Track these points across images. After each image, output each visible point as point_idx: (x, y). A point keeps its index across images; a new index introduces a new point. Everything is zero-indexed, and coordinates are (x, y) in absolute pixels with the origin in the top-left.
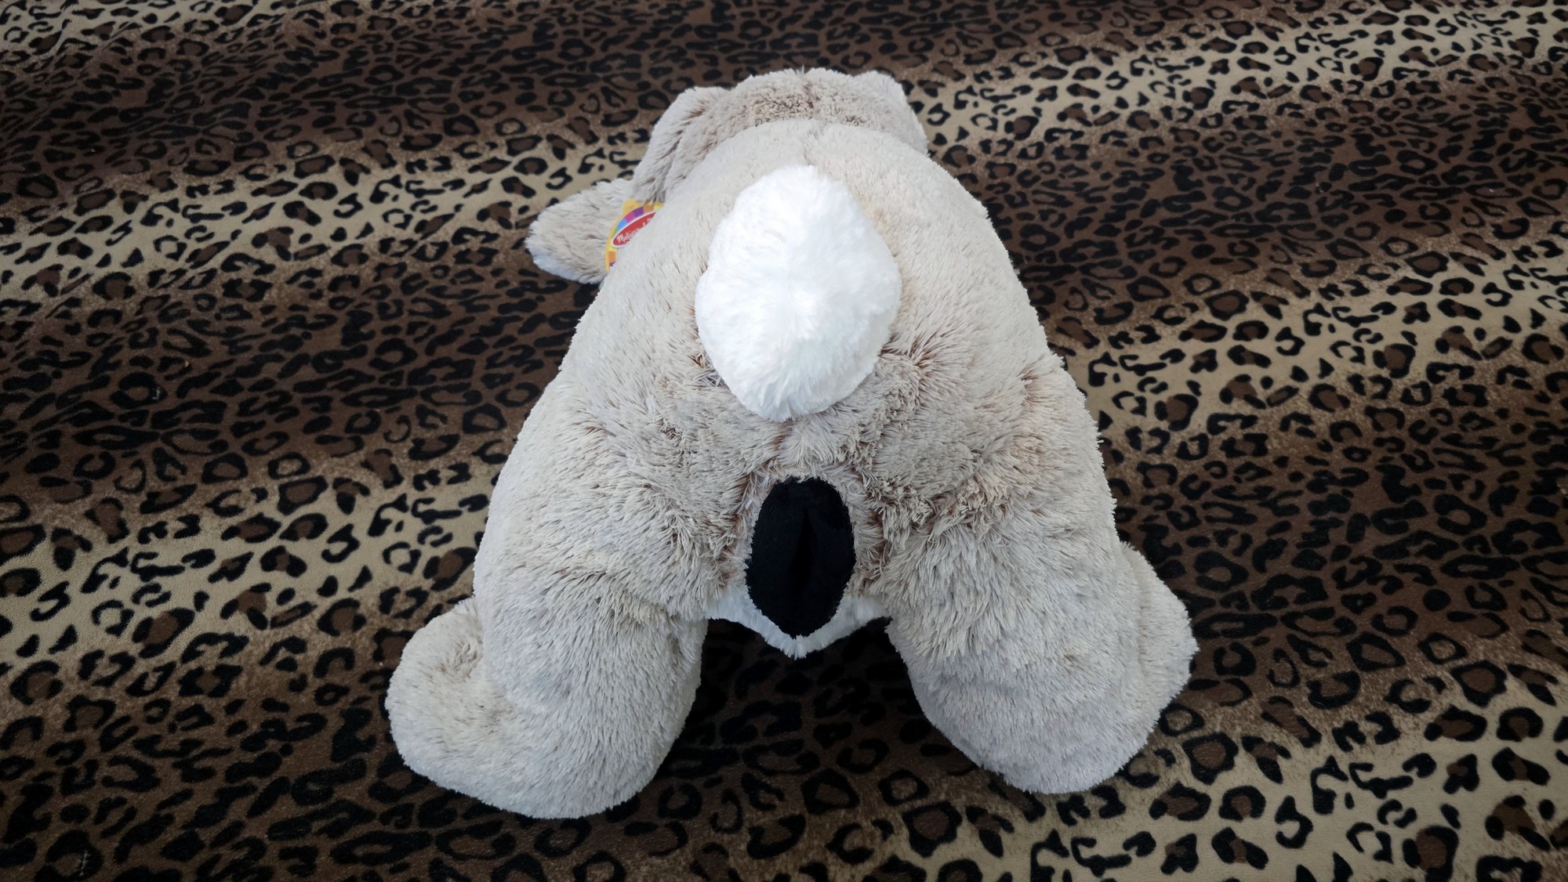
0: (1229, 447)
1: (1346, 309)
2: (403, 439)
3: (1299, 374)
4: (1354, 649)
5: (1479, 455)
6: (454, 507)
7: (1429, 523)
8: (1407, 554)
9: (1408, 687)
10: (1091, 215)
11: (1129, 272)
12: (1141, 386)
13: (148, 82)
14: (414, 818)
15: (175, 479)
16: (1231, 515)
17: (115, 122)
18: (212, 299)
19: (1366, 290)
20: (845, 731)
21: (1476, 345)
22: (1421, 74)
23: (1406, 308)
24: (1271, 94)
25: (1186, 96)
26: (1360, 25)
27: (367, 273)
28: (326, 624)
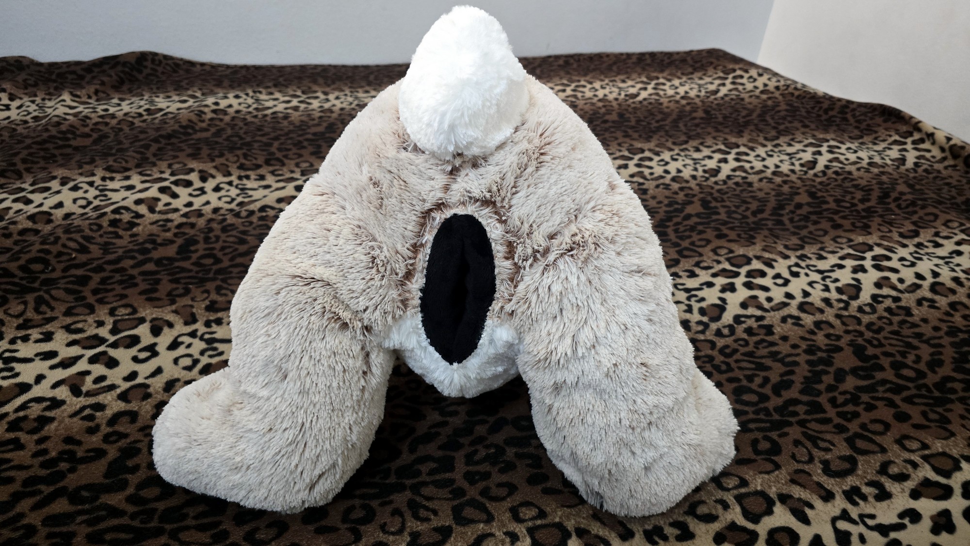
0: (749, 331)
1: (814, 266)
2: (202, 301)
3: (789, 296)
4: (850, 442)
5: (915, 342)
7: (889, 374)
8: (877, 391)
9: (892, 466)
11: (677, 245)
12: (689, 299)
13: (95, 136)
14: (156, 517)
15: (45, 313)
16: (753, 366)
17: (69, 151)
18: (100, 227)
19: (825, 258)
20: (487, 476)
21: (900, 286)
22: (841, 168)
23: (852, 267)
24: (754, 173)
25: (705, 171)
26: (801, 148)
27: (201, 222)
28: (124, 397)
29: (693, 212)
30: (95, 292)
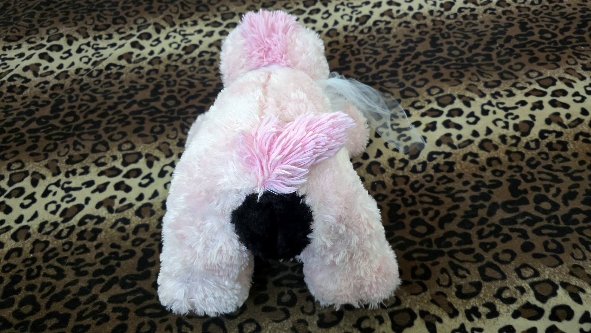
0: (437, 168)
1: (503, 103)
2: (64, 155)
3: (475, 134)
4: (482, 270)
5: (561, 175)
6: (79, 185)
7: (530, 208)
8: (516, 223)
9: (506, 291)
10: (389, 59)
11: (402, 85)
16: (430, 200)
27: (67, 82)
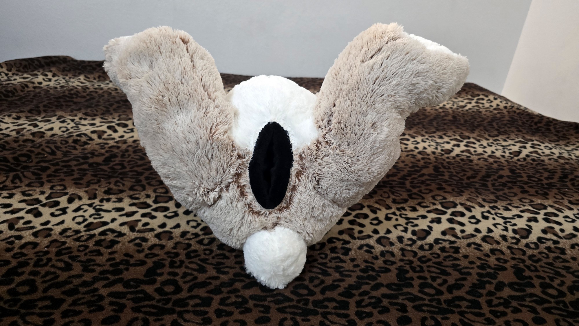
12: (407, 224)
13: (88, 97)
14: (19, 304)
15: (16, 183)
17: (71, 104)
18: (67, 142)
19: (510, 210)
20: (230, 314)
21: (560, 234)
22: (537, 157)
23: (528, 218)
24: (476, 155)
25: (442, 150)
26: (513, 143)
28: (35, 235)
29: (427, 173)
30: (49, 176)
